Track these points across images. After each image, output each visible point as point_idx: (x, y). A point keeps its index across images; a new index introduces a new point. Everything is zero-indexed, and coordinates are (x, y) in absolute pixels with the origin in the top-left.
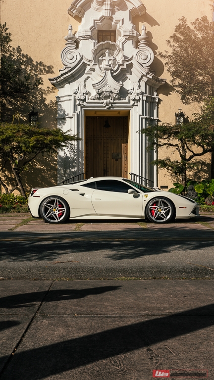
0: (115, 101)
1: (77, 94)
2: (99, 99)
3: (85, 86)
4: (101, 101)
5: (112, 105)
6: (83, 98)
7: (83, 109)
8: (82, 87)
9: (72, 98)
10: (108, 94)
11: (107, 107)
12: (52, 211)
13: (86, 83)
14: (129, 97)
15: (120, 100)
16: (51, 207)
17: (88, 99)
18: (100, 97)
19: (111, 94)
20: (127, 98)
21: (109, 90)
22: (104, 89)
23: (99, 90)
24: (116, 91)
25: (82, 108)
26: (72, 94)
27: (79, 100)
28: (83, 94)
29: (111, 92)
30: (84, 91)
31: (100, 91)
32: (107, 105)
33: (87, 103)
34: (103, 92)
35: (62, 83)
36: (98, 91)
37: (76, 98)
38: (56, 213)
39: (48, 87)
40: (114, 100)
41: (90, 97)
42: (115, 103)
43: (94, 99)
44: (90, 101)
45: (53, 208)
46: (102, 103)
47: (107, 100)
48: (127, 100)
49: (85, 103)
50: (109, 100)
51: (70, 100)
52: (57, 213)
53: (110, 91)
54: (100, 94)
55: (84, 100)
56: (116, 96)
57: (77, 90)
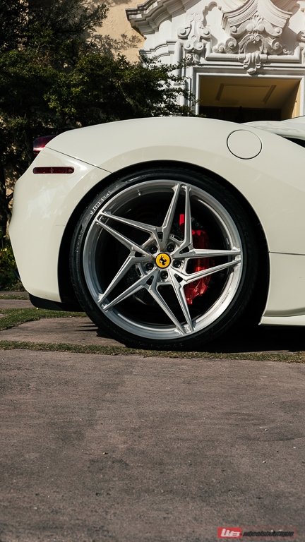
0: (270, 57)
1: (186, 38)
2: (235, 49)
3: (205, 23)
4: (239, 56)
5: (262, 67)
6: (199, 47)
7: (198, 74)
8: (199, 23)
9: (176, 48)
10: (256, 37)
11: (251, 70)
12: (149, 266)
13: (207, 17)
14: (301, 50)
15: (282, 54)
16: (140, 237)
17: (211, 52)
18: (237, 44)
19: (264, 39)
20: (297, 51)
21: (259, 27)
22: (249, 26)
23: (237, 26)
24: (275, 32)
25: (195, 71)
26: (175, 38)
27: (190, 52)
28: (201, 38)
29: (264, 33)
30: (202, 33)
31: (240, 30)
32: (252, 64)
33: (208, 59)
34: (246, 32)
35: (153, 20)
36: (234, 28)
37: (185, 47)
38: (171, 280)
39: (124, 36)
40: (268, 54)
41: (216, 47)
42: (268, 61)
43: (223, 52)
44: (214, 55)
45: (152, 248)
46: (241, 60)
47: (253, 54)
48: (296, 56)
49: (203, 61)
50: (256, 54)
51: (171, 53)
52: (179, 277)
53: (261, 30)
54: (238, 38)
55: (202, 53)
56: (274, 43)
57: (188, 30)
